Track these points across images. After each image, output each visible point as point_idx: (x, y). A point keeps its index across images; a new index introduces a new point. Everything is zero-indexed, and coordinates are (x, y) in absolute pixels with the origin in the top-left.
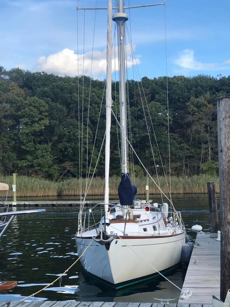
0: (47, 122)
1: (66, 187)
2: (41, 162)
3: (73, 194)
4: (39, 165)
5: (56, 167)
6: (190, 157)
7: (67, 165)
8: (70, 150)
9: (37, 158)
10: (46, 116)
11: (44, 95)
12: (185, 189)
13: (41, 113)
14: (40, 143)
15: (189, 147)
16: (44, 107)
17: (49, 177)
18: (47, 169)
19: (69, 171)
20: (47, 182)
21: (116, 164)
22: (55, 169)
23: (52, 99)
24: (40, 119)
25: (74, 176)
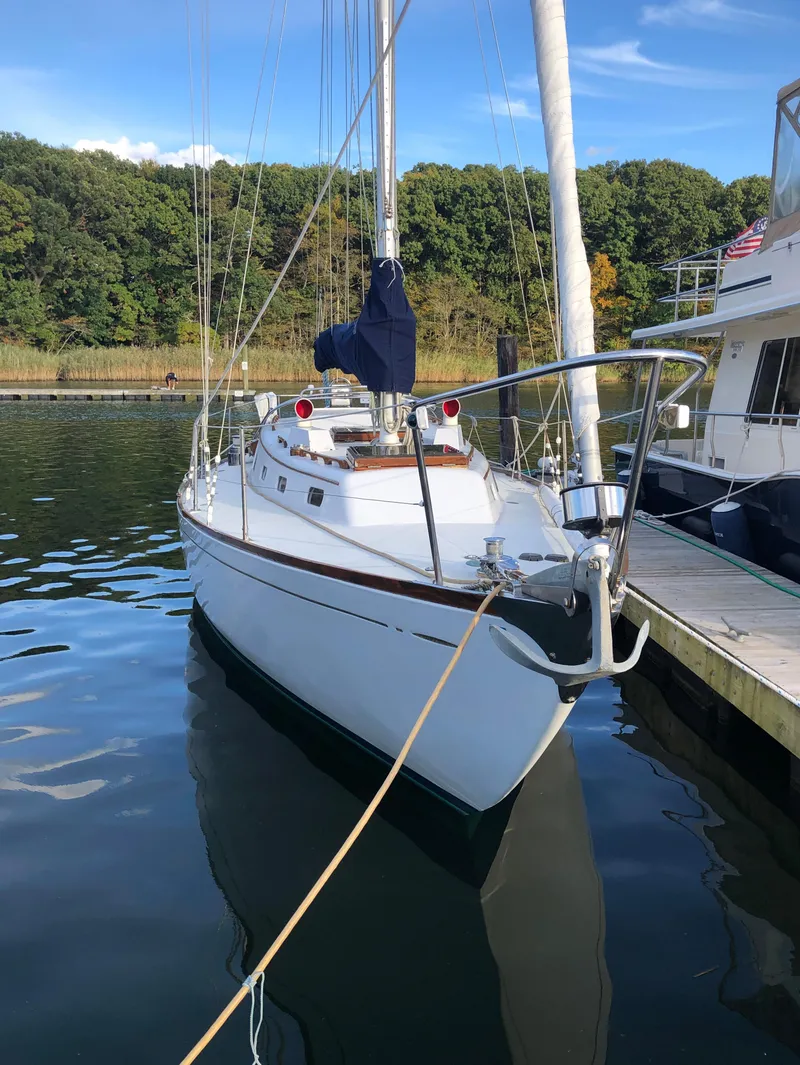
0: (29, 235)
1: (75, 364)
2: (22, 315)
3: (88, 377)
4: (18, 321)
5: (52, 325)
6: (303, 316)
7: (75, 322)
8: (78, 292)
9: (14, 307)
10: (27, 224)
11: (19, 179)
12: (296, 373)
13: (15, 216)
14: (17, 276)
15: (302, 298)
16: (22, 204)
17: (39, 343)
18: (34, 330)
19: (77, 335)
20: (35, 353)
21: (168, 323)
22: (50, 330)
23: (37, 190)
24: (15, 230)
25: (89, 344)
